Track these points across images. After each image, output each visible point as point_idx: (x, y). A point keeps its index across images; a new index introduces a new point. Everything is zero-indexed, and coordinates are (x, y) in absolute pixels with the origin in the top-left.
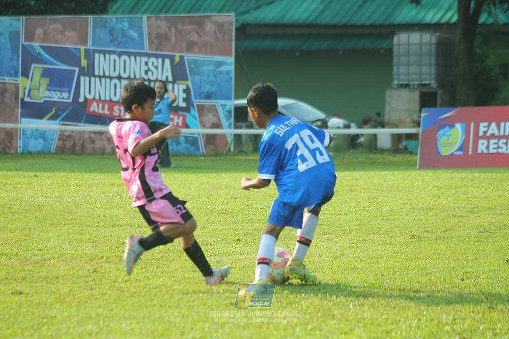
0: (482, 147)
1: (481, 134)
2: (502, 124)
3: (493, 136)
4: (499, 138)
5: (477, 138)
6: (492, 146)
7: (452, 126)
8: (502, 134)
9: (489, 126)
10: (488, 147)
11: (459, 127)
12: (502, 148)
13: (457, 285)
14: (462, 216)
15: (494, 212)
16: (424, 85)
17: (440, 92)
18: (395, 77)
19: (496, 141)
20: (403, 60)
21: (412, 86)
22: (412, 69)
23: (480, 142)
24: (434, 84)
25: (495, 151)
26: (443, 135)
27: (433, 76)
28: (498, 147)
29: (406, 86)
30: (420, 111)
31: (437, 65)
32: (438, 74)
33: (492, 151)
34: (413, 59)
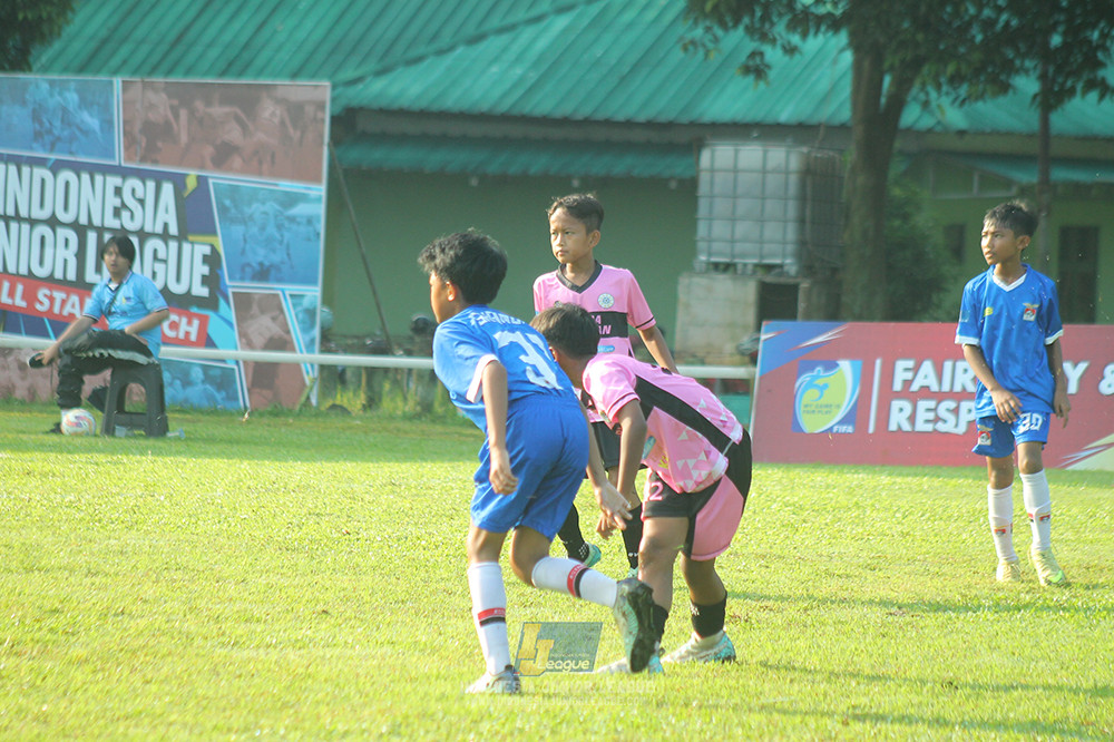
0: (899, 416)
1: (898, 386)
2: (948, 365)
3: (925, 392)
4: (940, 397)
5: (888, 395)
6: (922, 415)
7: (831, 365)
8: (946, 387)
9: (916, 370)
10: (912, 419)
11: (845, 366)
12: (945, 421)
13: (833, 734)
14: (848, 576)
15: (922, 570)
16: (769, 268)
17: (805, 285)
18: (702, 245)
19: (932, 404)
20: (721, 206)
21: (740, 267)
22: (742, 229)
23: (896, 404)
24: (791, 266)
25: (929, 427)
26: (810, 385)
27: (790, 248)
28: (937, 419)
29: (727, 268)
30: (758, 328)
31: (801, 221)
32: (802, 243)
33: (921, 426)
34: (743, 205)
